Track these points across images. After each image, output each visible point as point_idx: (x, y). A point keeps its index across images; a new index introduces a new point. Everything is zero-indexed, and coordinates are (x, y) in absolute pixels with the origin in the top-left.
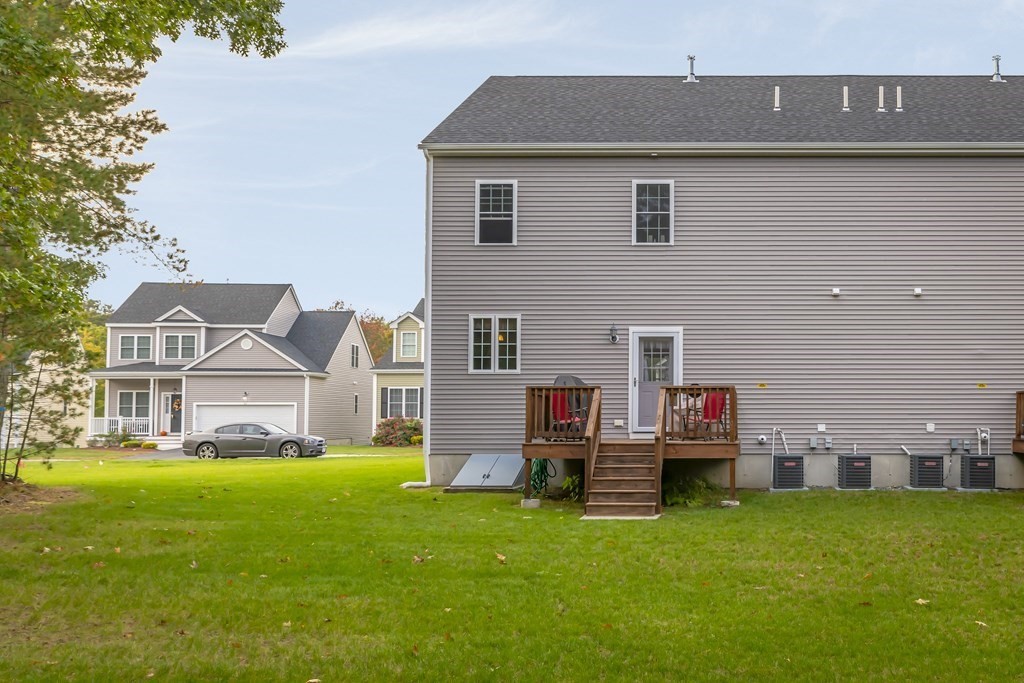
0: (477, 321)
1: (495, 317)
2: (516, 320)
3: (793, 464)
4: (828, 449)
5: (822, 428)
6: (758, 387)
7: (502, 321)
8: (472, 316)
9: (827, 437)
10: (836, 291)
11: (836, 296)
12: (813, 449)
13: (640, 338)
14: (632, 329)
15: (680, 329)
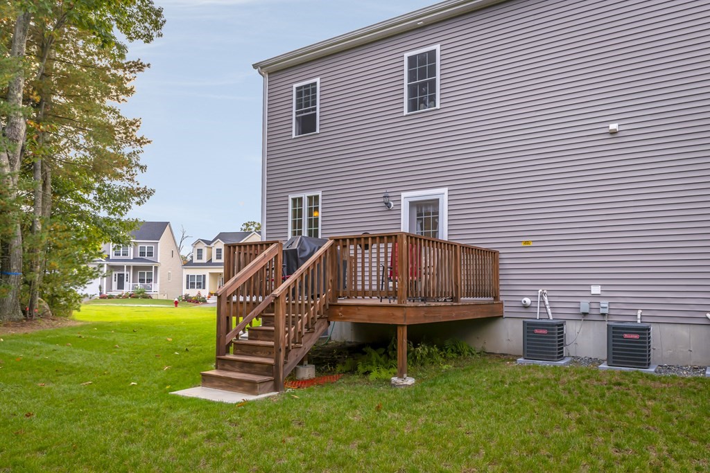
0: (294, 200)
1: (305, 196)
2: (318, 196)
3: (545, 332)
4: (603, 315)
5: (596, 290)
6: (522, 245)
7: (310, 198)
8: (291, 197)
9: (602, 301)
10: (614, 126)
11: (613, 133)
12: (585, 314)
13: (410, 202)
14: (404, 195)
15: (445, 190)
